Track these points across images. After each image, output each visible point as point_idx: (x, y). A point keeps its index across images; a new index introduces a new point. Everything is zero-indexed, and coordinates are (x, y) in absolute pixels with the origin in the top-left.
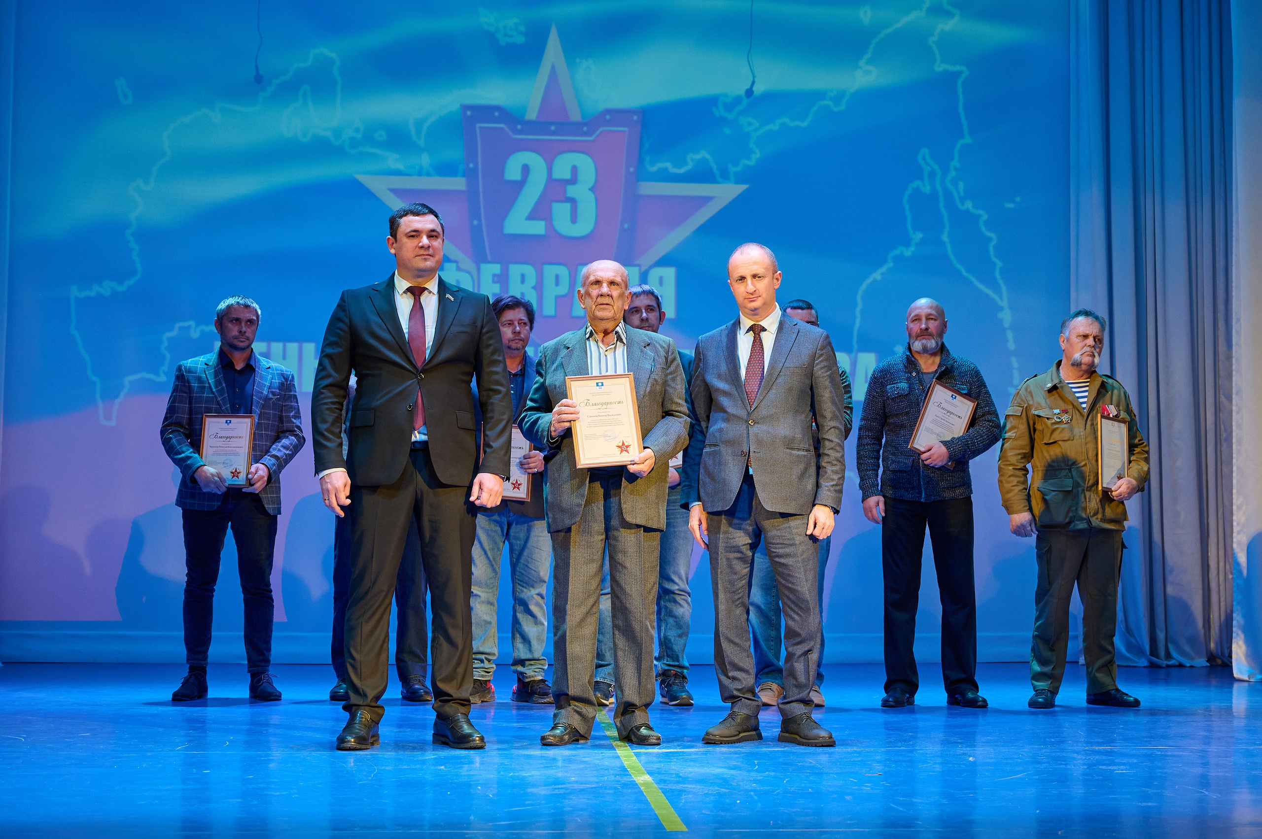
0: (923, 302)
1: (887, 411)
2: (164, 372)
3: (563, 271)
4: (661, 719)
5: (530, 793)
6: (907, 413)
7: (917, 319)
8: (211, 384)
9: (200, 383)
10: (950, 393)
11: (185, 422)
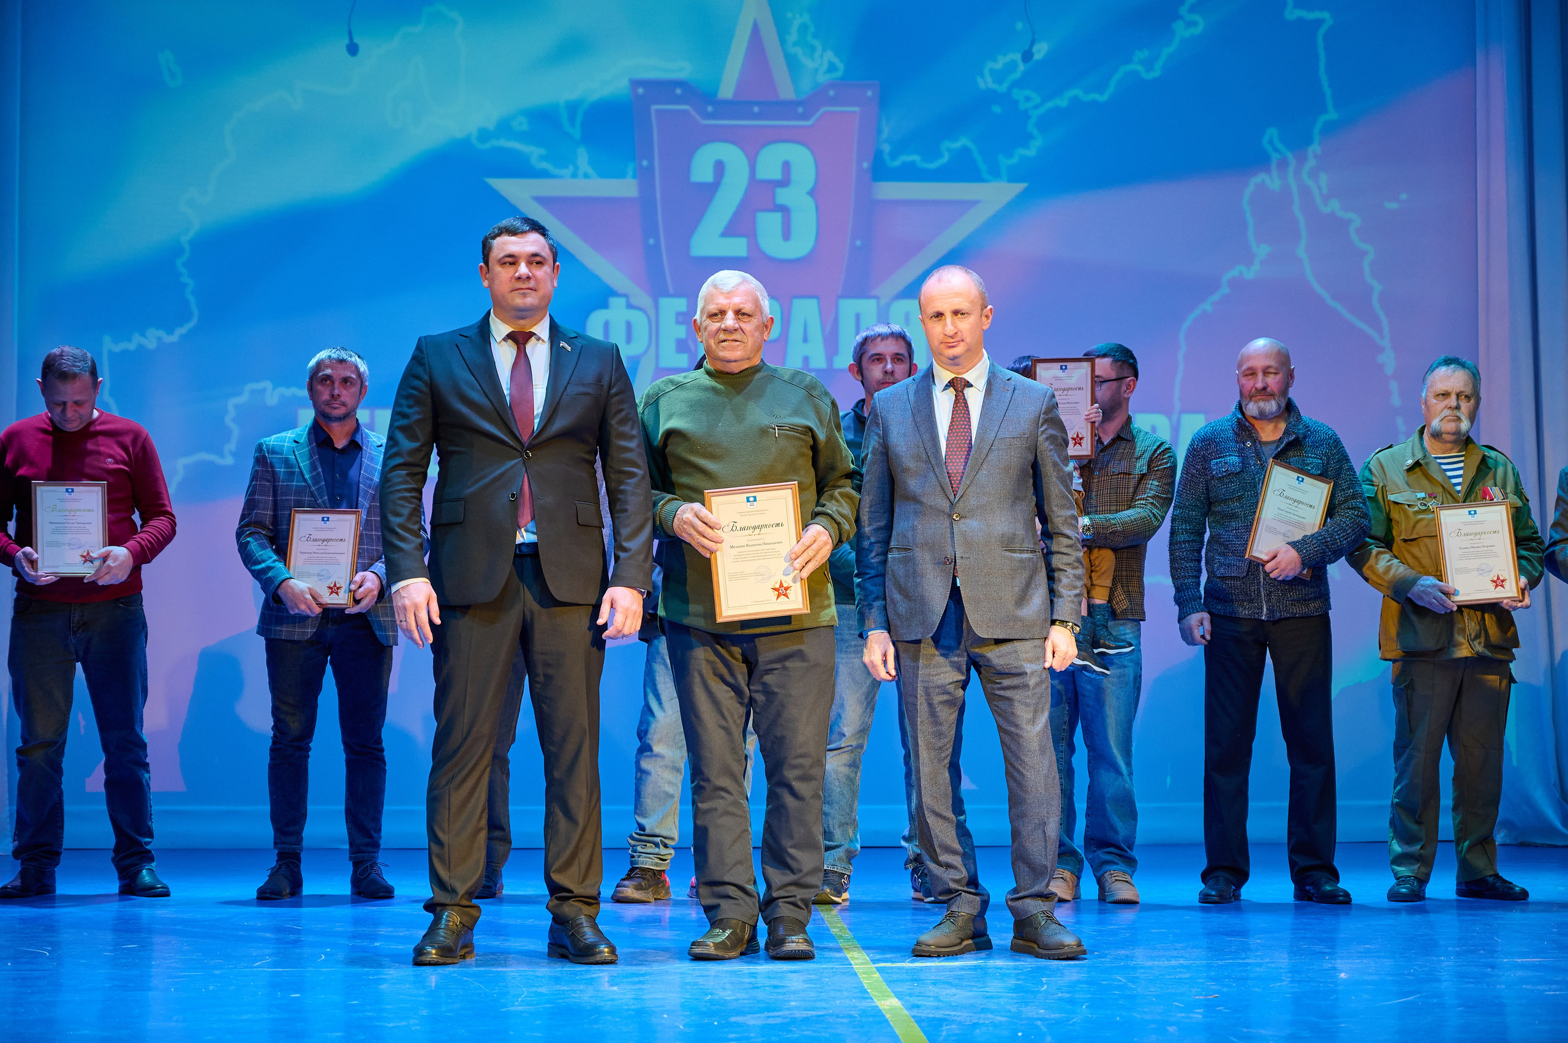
0: (1261, 343)
1: (1211, 495)
4: (914, 921)
5: (734, 1022)
6: (1240, 498)
7: (1251, 372)
8: (303, 468)
9: (287, 468)
10: (1296, 475)
11: (268, 521)
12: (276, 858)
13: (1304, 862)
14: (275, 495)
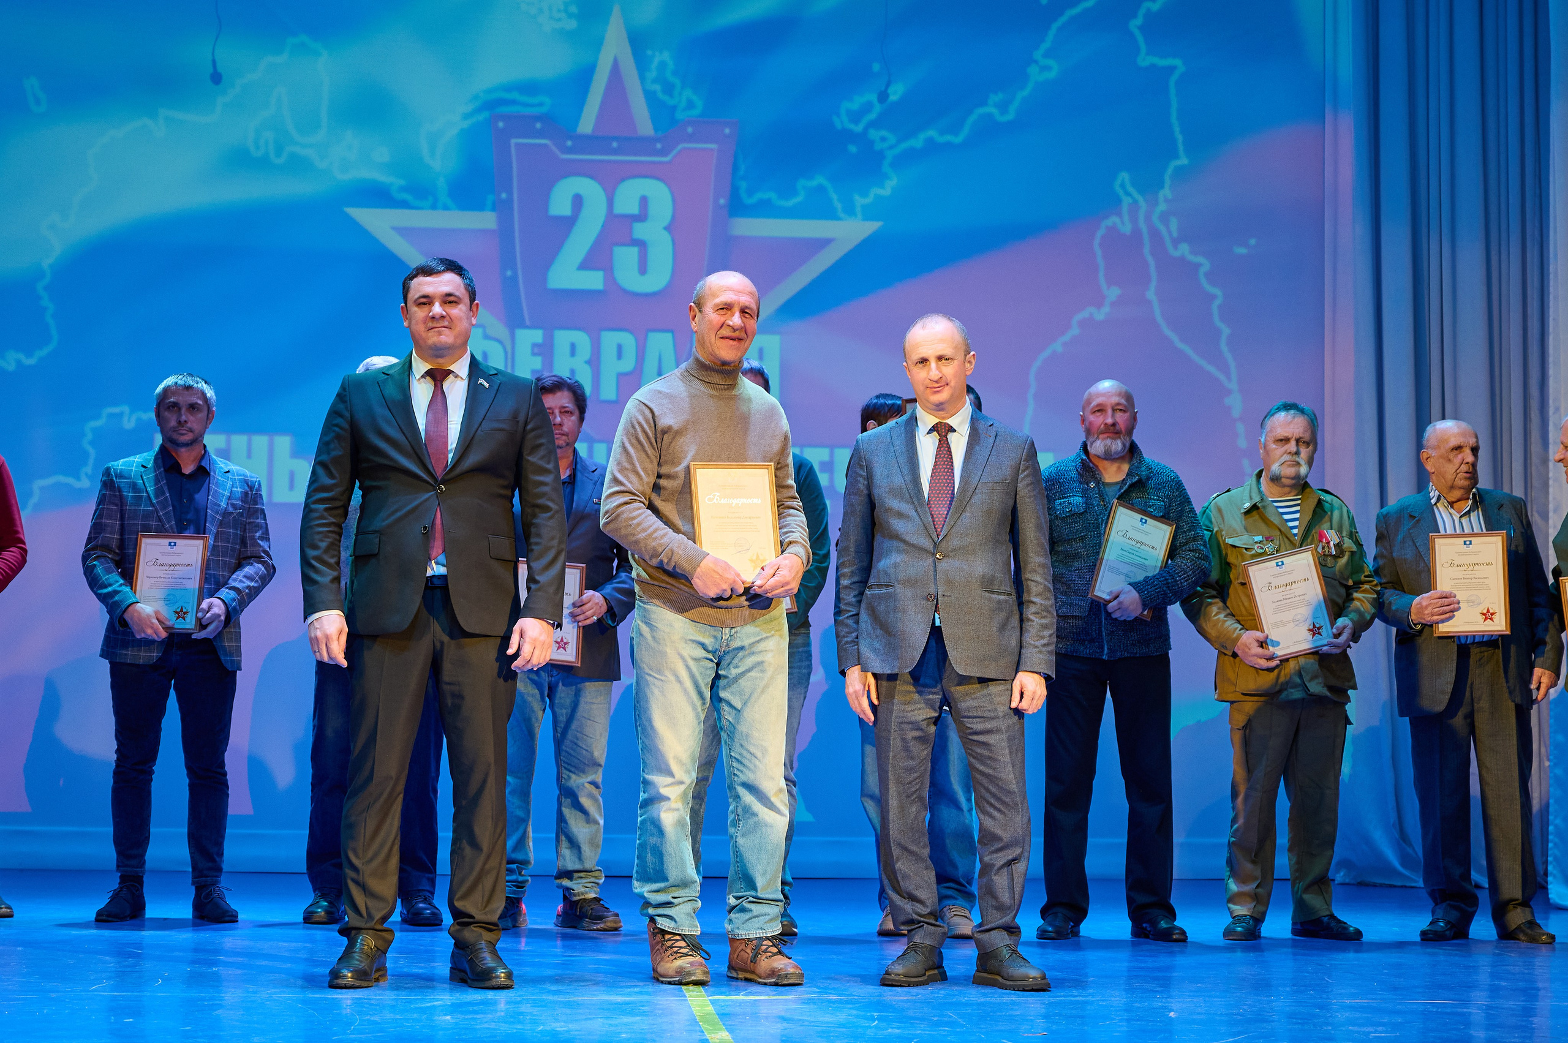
0: (1107, 384)
1: (1055, 535)
2: (86, 474)
3: (628, 340)
6: (1085, 537)
7: (1100, 409)
8: (151, 493)
9: (135, 492)
10: (1139, 516)
11: (114, 545)
12: (119, 881)
13: (1141, 899)
14: (122, 518)
